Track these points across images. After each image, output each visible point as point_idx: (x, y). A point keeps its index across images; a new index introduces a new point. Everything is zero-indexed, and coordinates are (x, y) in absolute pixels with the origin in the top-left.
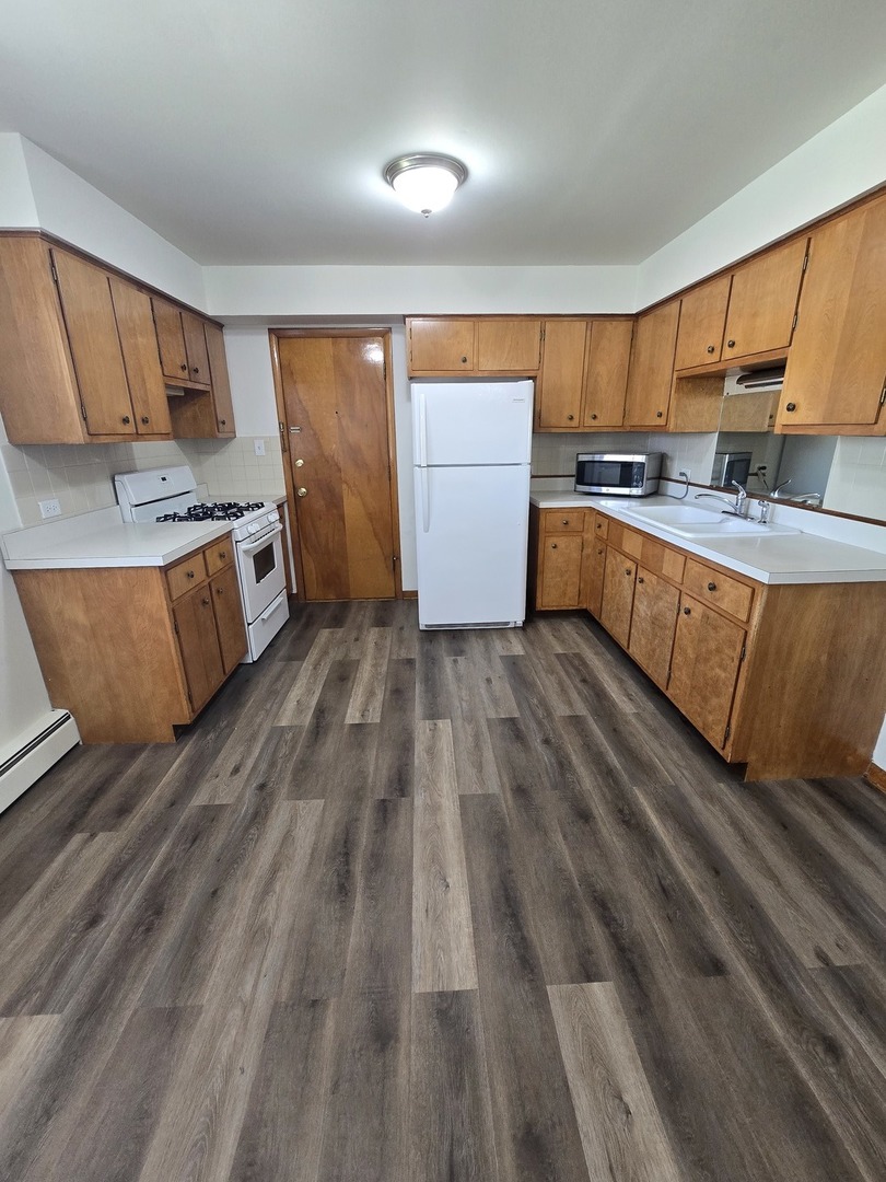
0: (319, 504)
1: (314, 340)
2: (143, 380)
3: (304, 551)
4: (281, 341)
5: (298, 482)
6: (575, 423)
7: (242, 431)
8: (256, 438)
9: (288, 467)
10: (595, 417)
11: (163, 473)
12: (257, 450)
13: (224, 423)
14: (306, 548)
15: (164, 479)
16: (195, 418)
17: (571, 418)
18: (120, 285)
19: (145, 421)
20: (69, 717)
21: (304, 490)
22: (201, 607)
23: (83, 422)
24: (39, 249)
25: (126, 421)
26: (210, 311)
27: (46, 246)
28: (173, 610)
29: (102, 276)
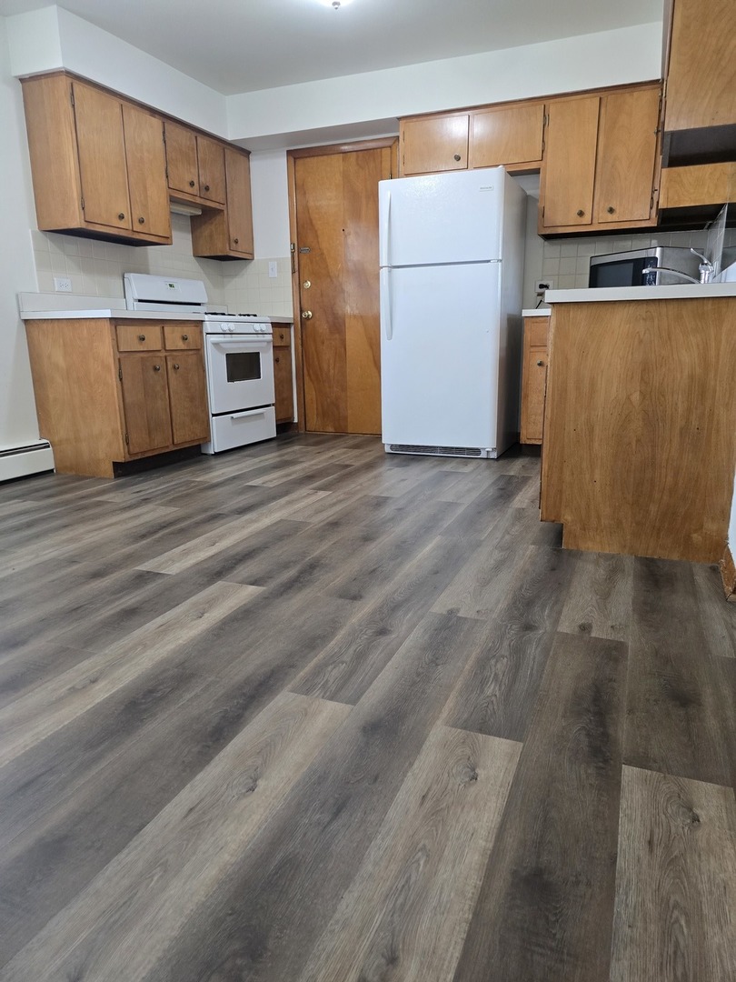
0: (323, 327)
1: (325, 157)
2: (145, 187)
3: (307, 378)
4: (298, 161)
5: (305, 306)
6: (587, 219)
7: (259, 254)
8: (271, 260)
9: (296, 288)
10: (611, 211)
11: (171, 281)
12: (270, 271)
13: (236, 242)
14: (309, 375)
15: (171, 286)
16: (211, 236)
17: (581, 214)
18: (133, 111)
19: (141, 221)
20: (49, 447)
21: (310, 313)
22: (152, 372)
23: (82, 212)
24: (64, 83)
25: (121, 217)
26: (230, 137)
27: (69, 80)
28: (119, 359)
29: (116, 103)
